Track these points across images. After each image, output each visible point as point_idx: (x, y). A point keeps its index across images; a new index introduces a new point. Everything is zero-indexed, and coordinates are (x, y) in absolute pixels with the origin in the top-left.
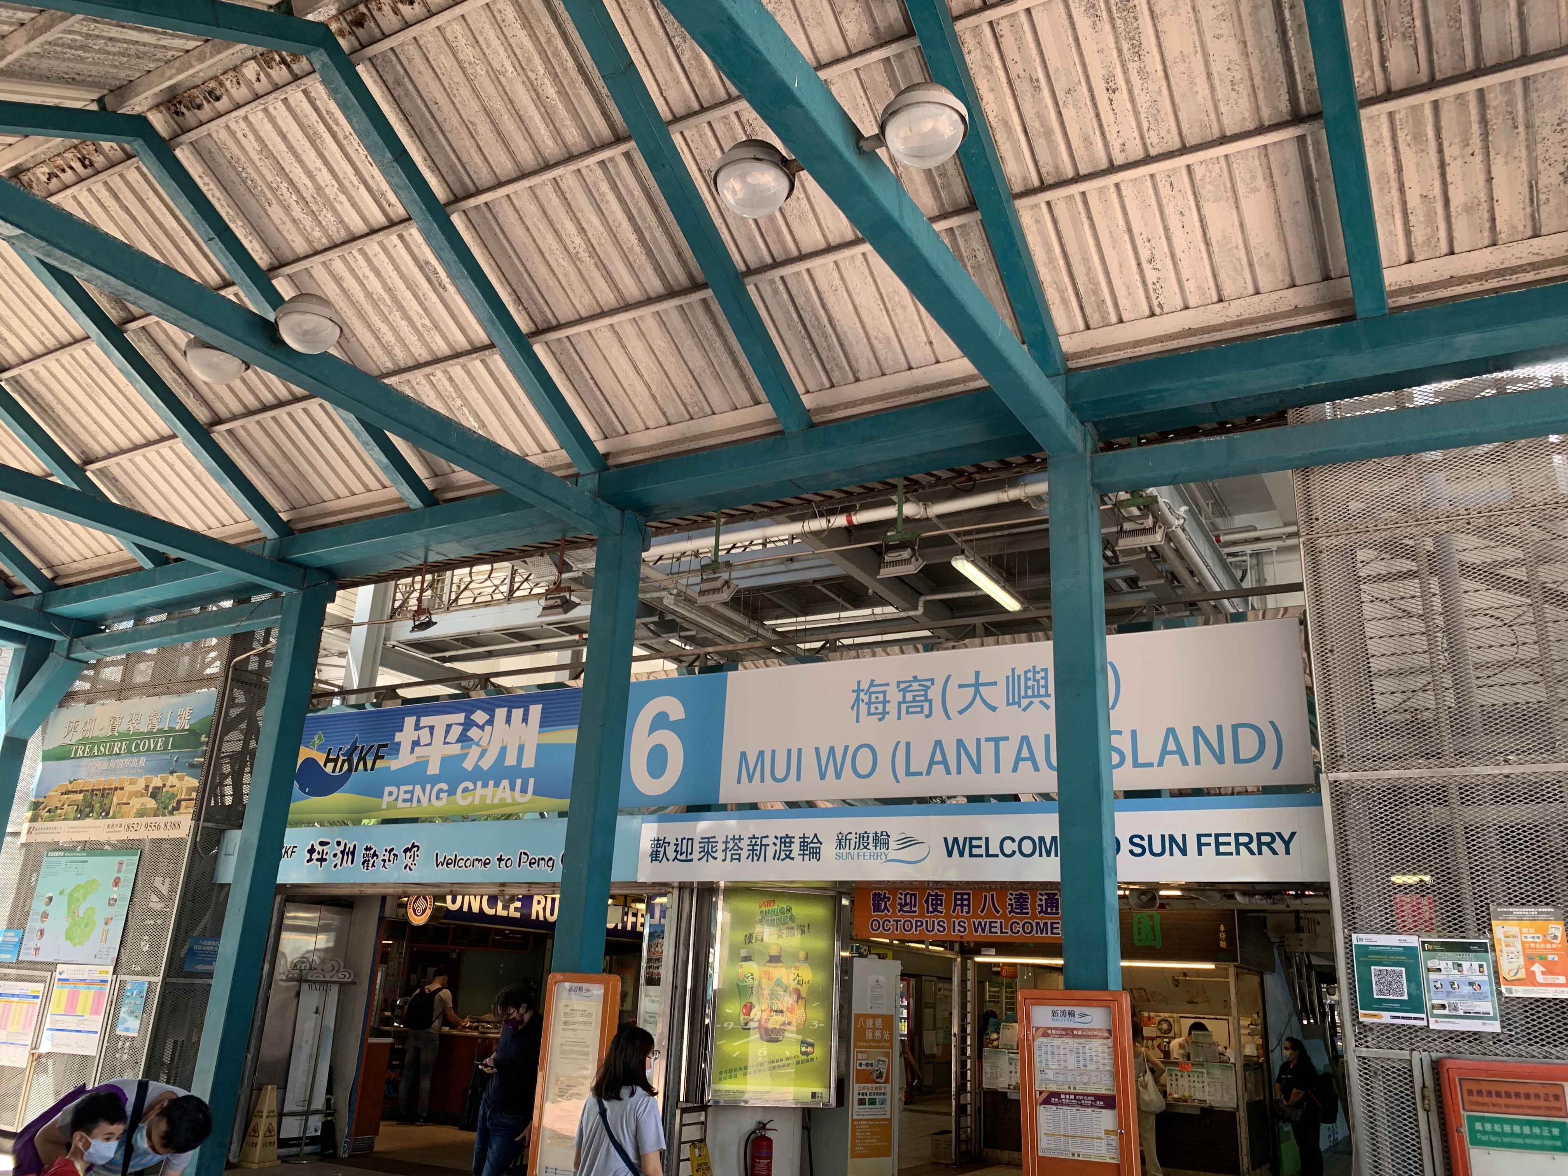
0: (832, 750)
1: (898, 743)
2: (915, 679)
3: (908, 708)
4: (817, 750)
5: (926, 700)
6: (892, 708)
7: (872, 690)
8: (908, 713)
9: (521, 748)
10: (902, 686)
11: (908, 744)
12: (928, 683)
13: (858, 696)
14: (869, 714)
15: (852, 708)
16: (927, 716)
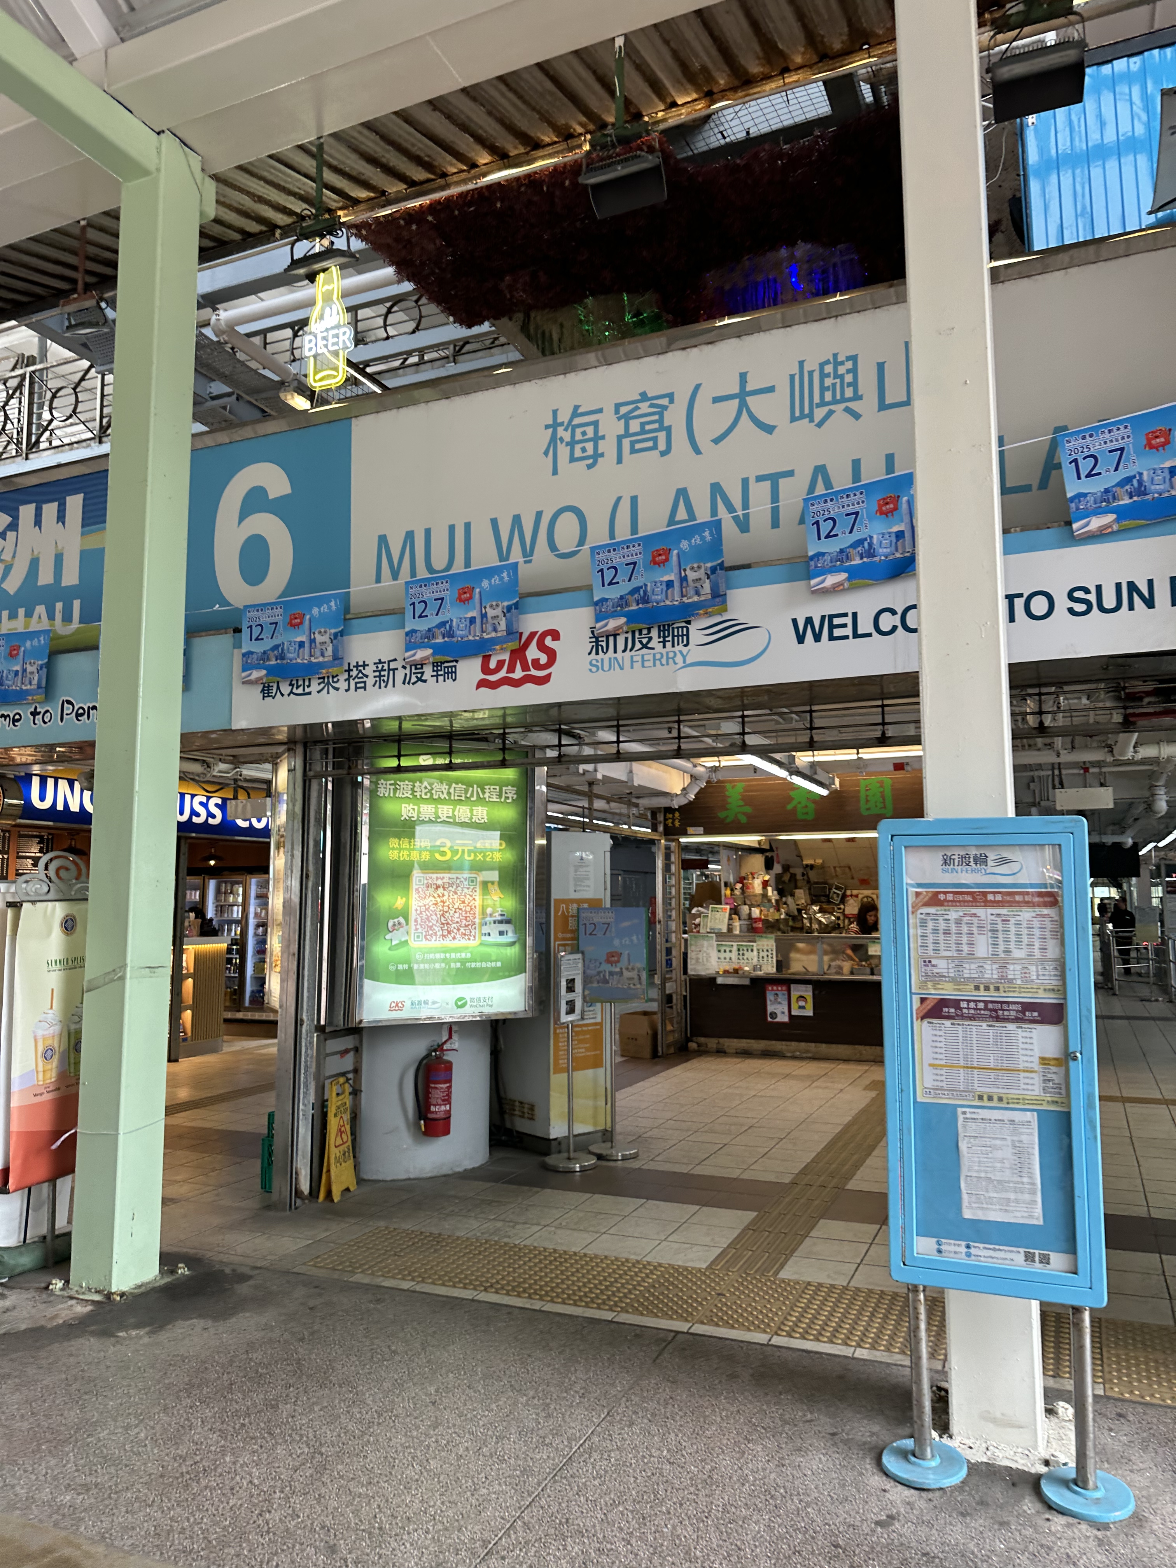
0: (517, 520)
1: (619, 499)
2: (644, 397)
3: (632, 444)
4: (494, 522)
5: (661, 428)
6: (608, 447)
7: (577, 421)
8: (633, 451)
9: (59, 559)
10: (624, 410)
11: (634, 500)
12: (665, 402)
13: (555, 433)
14: (573, 459)
15: (546, 453)
16: (663, 454)
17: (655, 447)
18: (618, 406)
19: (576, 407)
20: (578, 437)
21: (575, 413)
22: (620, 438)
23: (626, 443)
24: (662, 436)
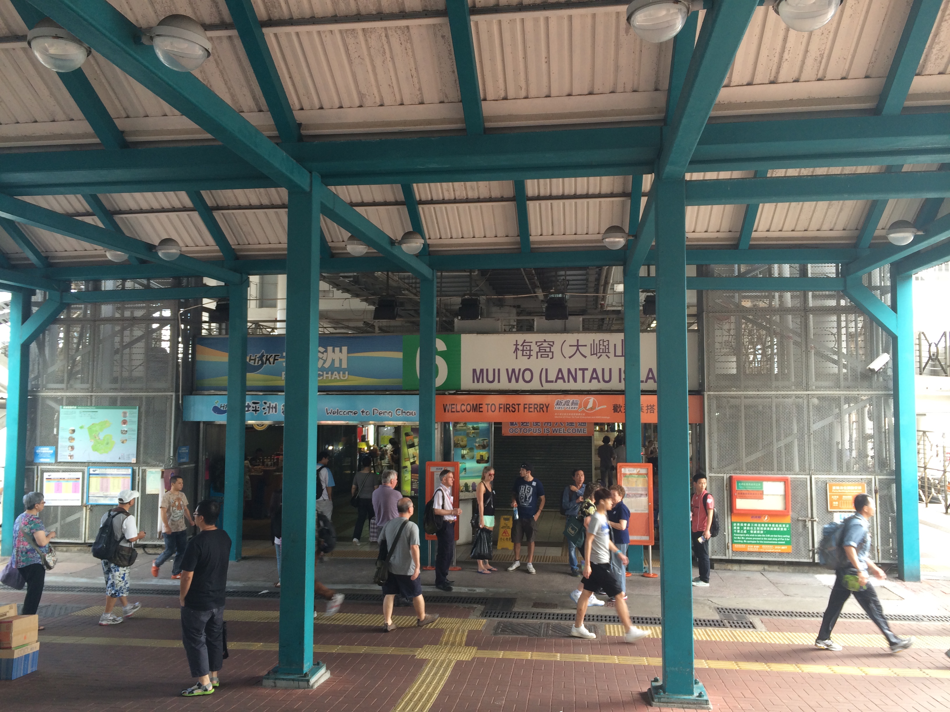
13: (517, 347)
15: (514, 353)
17: (548, 357)
18: (536, 342)
19: (525, 340)
20: (525, 349)
21: (524, 342)
22: (537, 352)
23: (539, 354)
24: (550, 354)
